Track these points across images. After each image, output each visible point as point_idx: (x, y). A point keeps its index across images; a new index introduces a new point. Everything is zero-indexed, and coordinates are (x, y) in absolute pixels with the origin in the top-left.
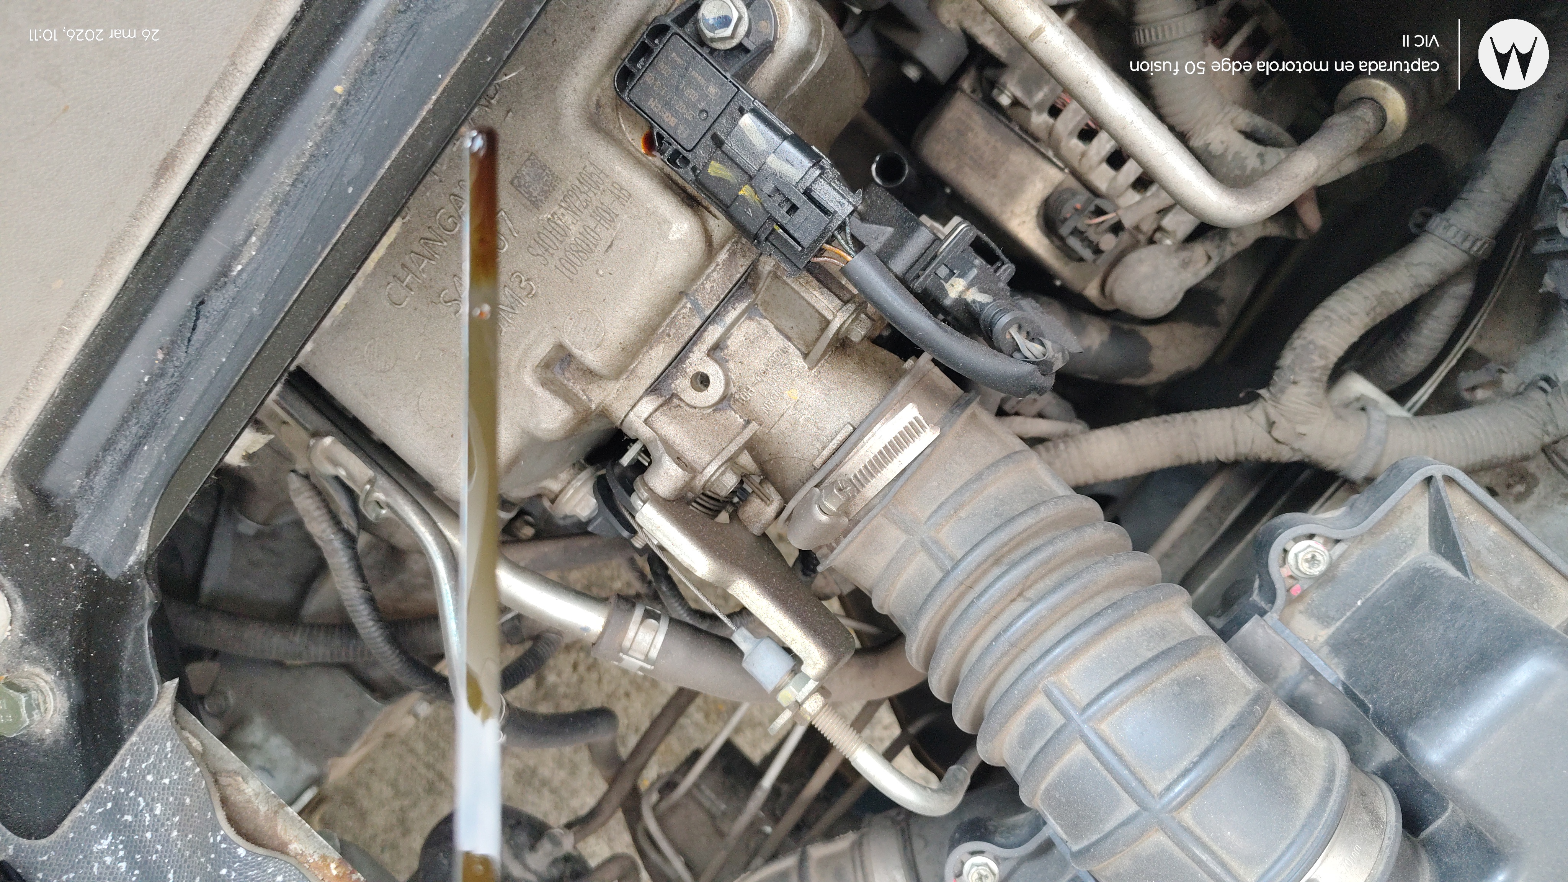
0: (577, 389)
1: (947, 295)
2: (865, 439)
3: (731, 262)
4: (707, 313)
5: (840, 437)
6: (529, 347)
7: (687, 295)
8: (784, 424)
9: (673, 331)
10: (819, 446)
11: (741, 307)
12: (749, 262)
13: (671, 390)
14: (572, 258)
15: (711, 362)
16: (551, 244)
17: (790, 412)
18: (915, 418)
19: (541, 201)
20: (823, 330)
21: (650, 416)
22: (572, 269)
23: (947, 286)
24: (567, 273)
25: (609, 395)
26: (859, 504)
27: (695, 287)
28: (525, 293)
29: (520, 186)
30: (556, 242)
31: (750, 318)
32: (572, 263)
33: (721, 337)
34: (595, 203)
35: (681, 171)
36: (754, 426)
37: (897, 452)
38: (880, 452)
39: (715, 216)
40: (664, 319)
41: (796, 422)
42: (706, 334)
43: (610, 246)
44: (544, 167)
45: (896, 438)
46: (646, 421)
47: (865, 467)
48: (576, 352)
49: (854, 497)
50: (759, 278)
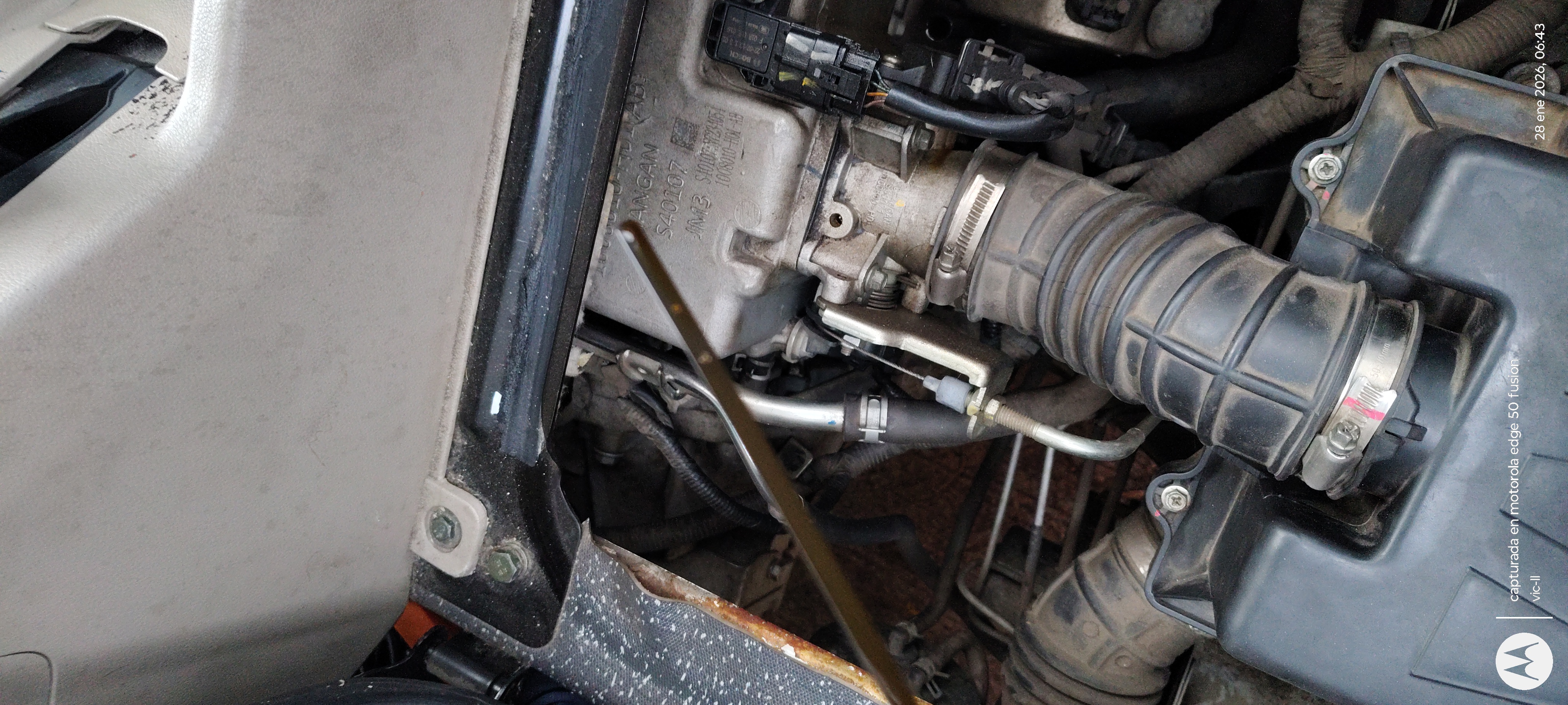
0: (761, 256)
1: (973, 93)
2: (957, 212)
3: (824, 134)
4: (822, 172)
5: (940, 219)
6: (720, 240)
7: (804, 166)
8: (903, 227)
9: (805, 193)
10: (929, 230)
11: (843, 160)
12: (835, 128)
13: (819, 233)
14: (724, 172)
15: (838, 204)
16: (707, 168)
17: (903, 216)
18: (985, 184)
19: (692, 144)
20: (900, 151)
21: (812, 256)
22: (726, 179)
23: (971, 87)
24: (724, 182)
25: (781, 252)
26: (968, 258)
27: (807, 160)
28: (705, 206)
29: (677, 141)
30: (711, 166)
31: (853, 165)
32: (724, 175)
33: (838, 185)
34: (724, 132)
35: (765, 87)
36: (884, 237)
37: (981, 211)
38: (969, 216)
39: (801, 108)
40: (796, 189)
41: (910, 222)
42: (828, 188)
43: (743, 154)
44: (686, 123)
45: (976, 203)
46: (811, 260)
47: (963, 230)
48: (749, 230)
49: (964, 254)
50: (846, 136)
